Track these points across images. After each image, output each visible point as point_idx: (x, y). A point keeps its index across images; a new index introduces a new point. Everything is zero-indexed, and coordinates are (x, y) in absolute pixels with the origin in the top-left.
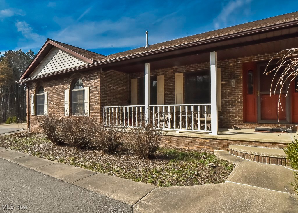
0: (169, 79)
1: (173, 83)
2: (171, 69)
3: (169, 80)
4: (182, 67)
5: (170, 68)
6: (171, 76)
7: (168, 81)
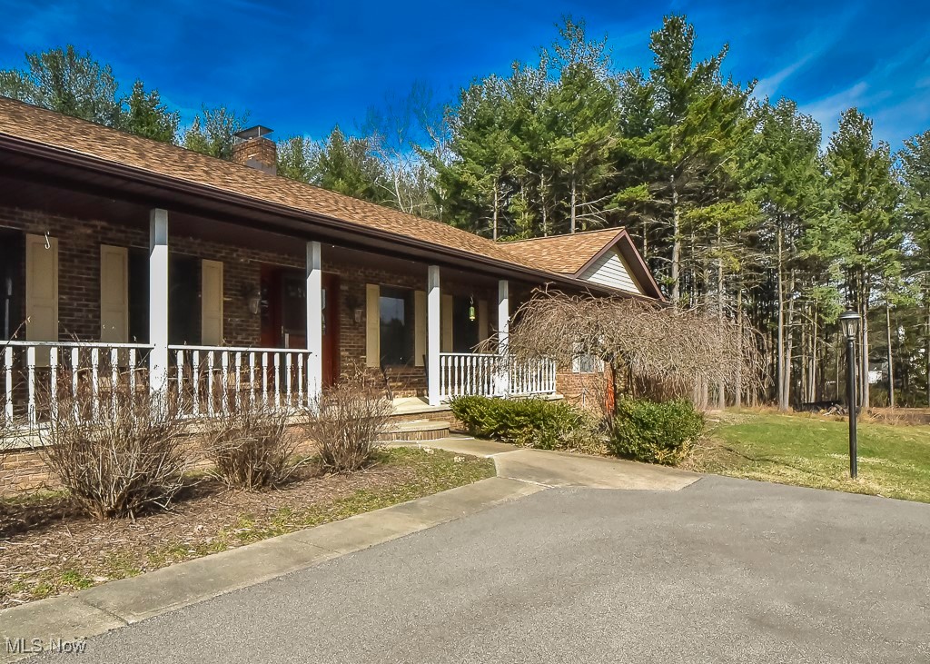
0: (77, 256)
1: (90, 272)
2: (85, 225)
3: (76, 260)
4: (123, 228)
5: (82, 222)
6: (84, 248)
7: (72, 261)
